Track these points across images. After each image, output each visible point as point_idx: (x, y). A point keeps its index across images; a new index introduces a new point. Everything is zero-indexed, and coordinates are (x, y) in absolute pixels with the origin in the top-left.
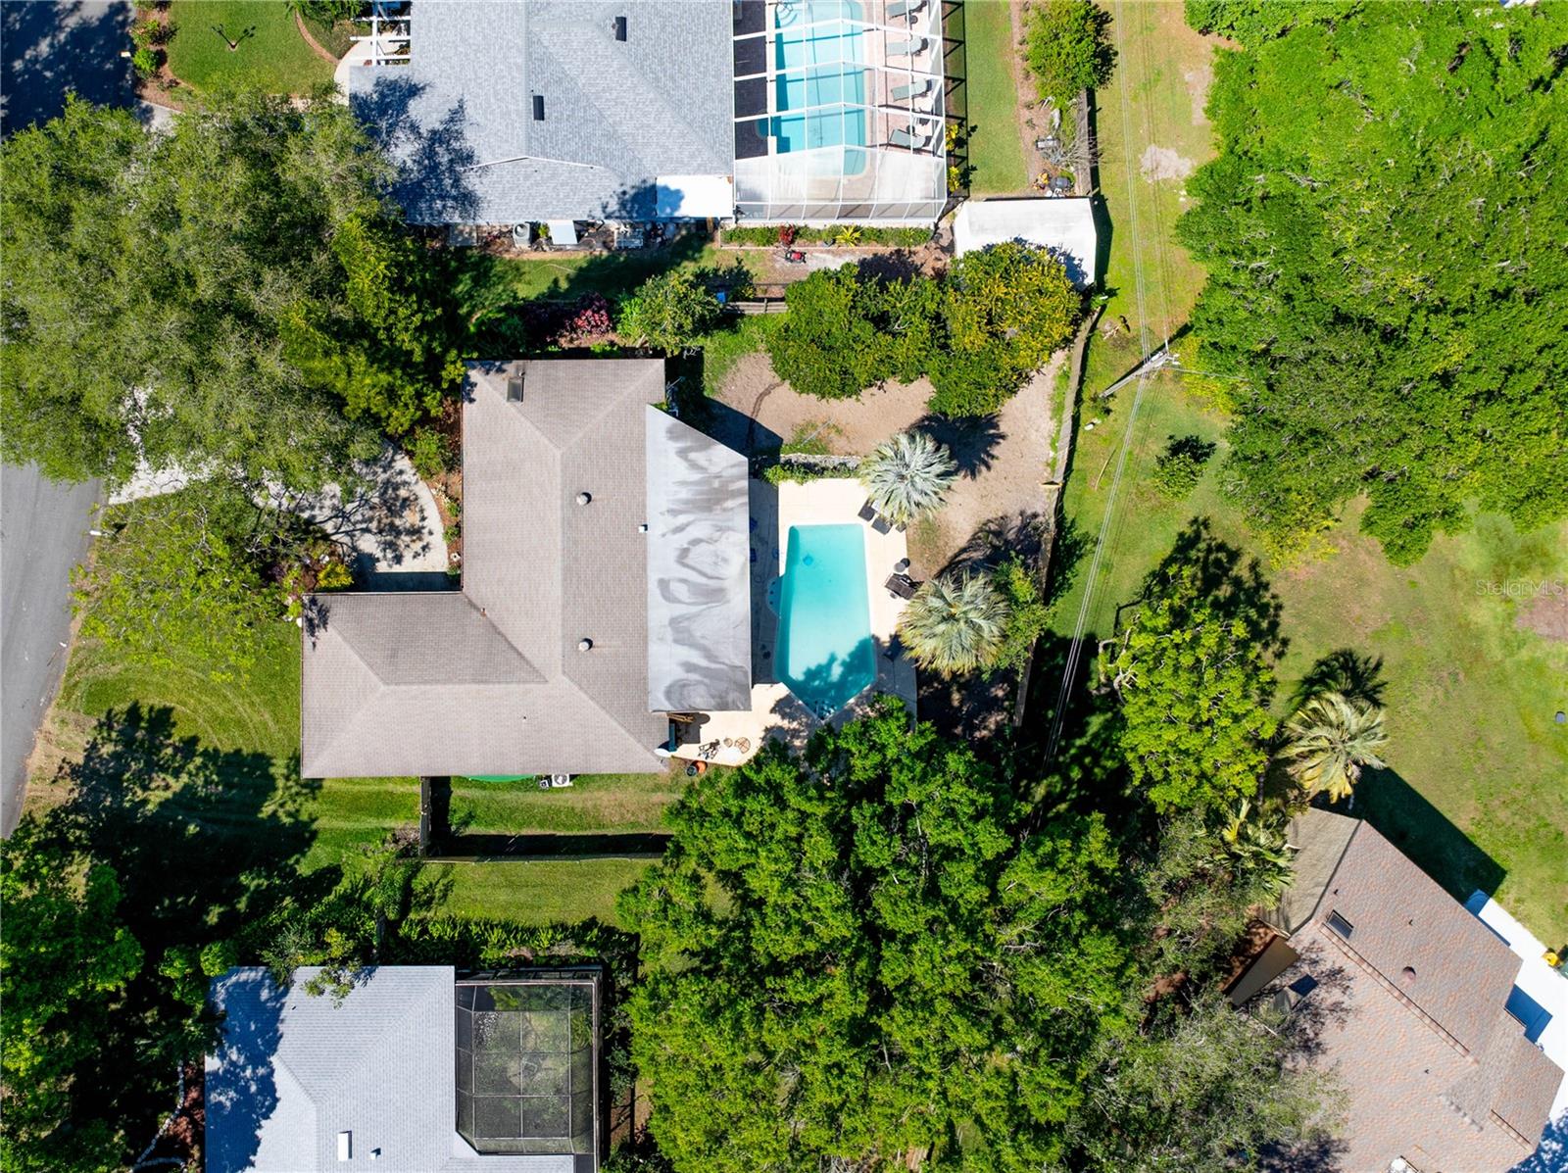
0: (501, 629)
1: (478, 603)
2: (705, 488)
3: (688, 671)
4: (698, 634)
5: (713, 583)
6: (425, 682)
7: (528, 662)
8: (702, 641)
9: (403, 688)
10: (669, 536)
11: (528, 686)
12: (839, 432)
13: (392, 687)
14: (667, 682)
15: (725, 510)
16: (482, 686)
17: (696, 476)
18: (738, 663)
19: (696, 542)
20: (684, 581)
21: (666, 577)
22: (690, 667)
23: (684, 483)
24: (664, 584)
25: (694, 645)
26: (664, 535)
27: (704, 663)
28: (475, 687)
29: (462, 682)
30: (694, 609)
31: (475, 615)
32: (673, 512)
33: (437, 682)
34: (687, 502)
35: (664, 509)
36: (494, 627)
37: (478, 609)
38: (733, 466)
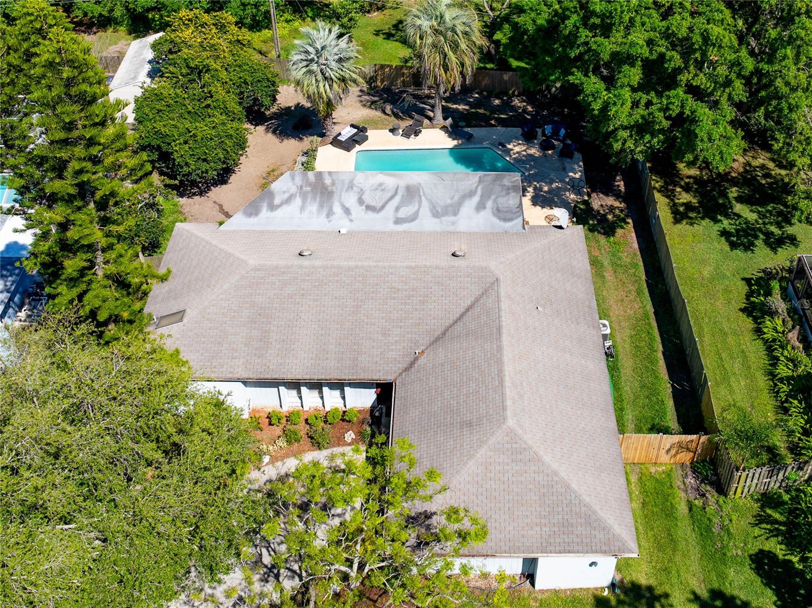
0: (438, 333)
1: (408, 360)
2: (310, 195)
3: (485, 208)
4: (449, 201)
5: (400, 193)
6: (501, 382)
7: (477, 300)
8: (456, 198)
9: (509, 403)
10: (353, 217)
11: (502, 294)
12: (273, 171)
13: (509, 413)
14: (496, 220)
15: (333, 184)
16: (504, 331)
17: (298, 201)
18: (477, 179)
19: (361, 201)
20: (397, 209)
21: (393, 220)
22: (481, 206)
23: (302, 208)
24: (398, 221)
25: (460, 204)
26: (351, 220)
27: (476, 199)
28: (505, 338)
29: (500, 349)
30: (425, 203)
31: (422, 361)
32: (330, 214)
33: (500, 372)
34: (321, 206)
35: (326, 220)
36: (437, 339)
37: (416, 359)
38: (293, 179)
